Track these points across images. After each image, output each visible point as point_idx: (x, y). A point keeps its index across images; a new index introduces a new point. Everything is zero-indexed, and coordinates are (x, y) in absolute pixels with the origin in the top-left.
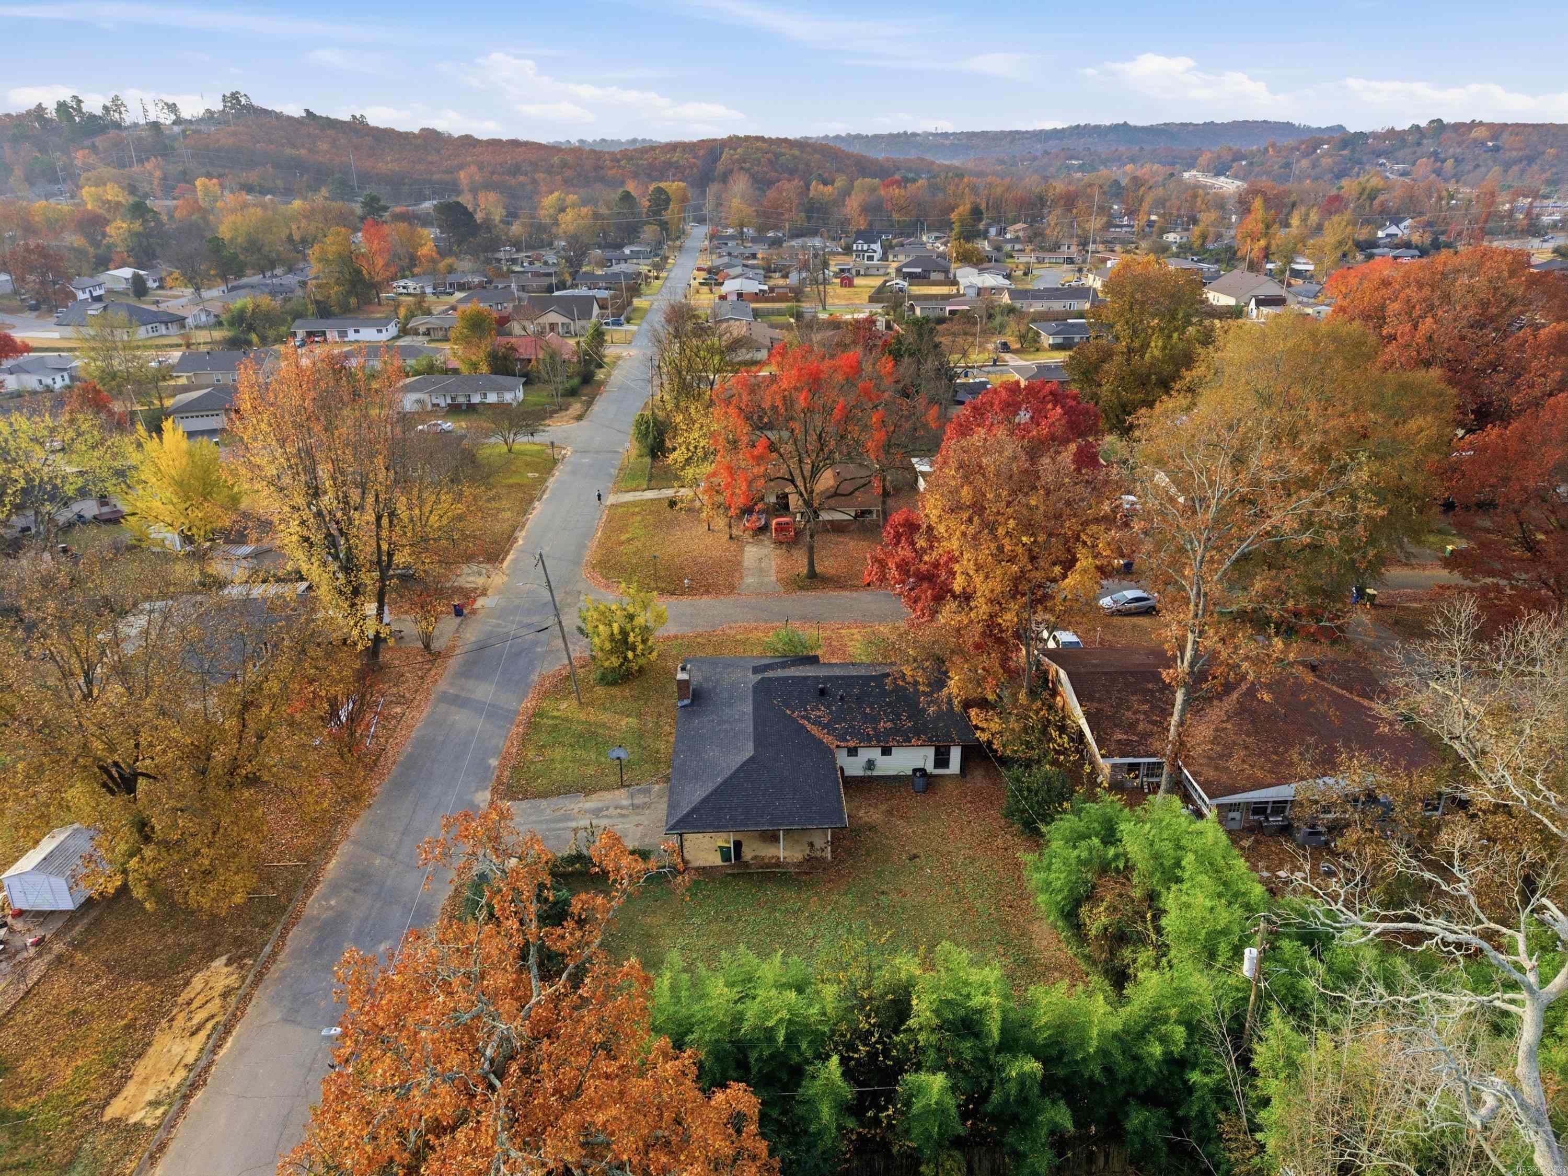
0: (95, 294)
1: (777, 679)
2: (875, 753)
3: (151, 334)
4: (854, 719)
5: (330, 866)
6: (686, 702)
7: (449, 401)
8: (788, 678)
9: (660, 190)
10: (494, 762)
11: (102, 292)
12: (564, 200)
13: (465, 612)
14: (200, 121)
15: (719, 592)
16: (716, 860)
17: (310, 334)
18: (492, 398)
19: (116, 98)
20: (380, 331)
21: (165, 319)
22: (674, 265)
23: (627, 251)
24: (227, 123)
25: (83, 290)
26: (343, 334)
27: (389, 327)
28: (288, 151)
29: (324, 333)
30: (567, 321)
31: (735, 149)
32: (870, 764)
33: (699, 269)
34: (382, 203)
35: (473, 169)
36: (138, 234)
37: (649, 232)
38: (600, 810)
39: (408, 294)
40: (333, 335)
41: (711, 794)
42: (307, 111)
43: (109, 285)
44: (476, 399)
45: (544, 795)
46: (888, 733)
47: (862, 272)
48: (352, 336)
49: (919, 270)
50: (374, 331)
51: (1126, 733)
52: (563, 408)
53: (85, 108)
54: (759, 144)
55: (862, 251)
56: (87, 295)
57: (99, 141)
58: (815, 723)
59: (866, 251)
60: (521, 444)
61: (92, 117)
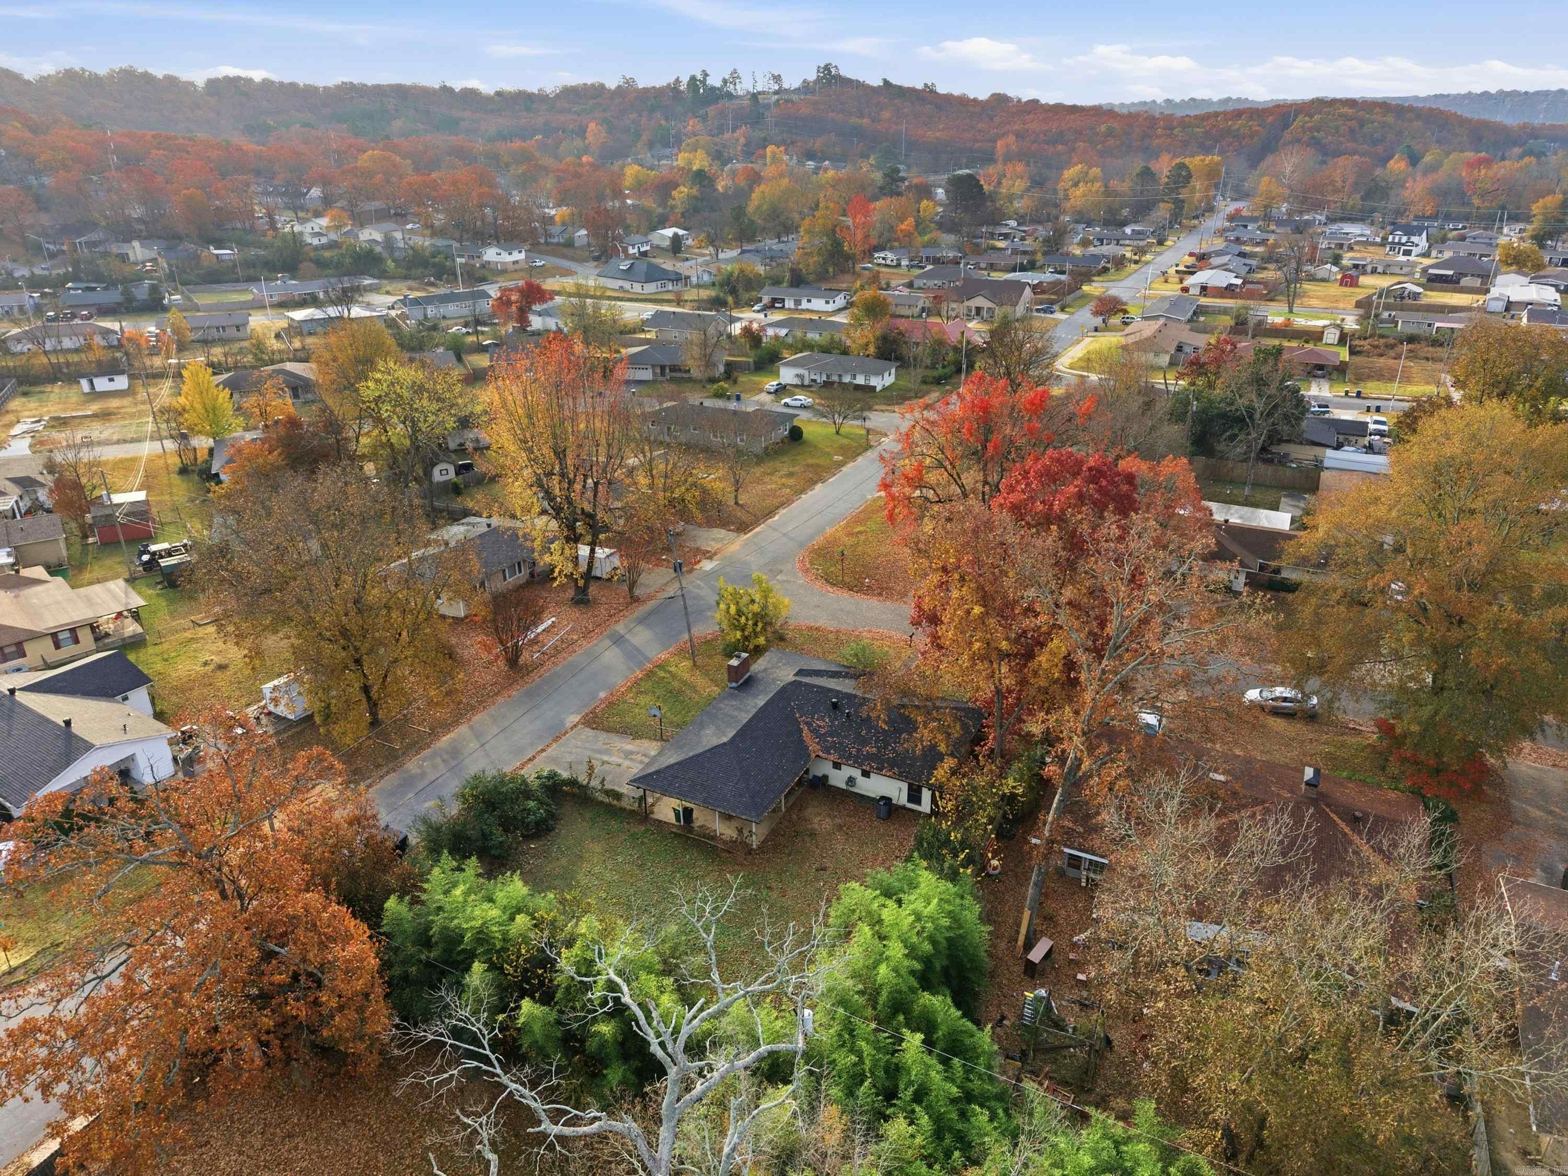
0: (642, 249)
1: (806, 684)
2: (856, 773)
3: (660, 289)
4: (846, 737)
5: (445, 738)
6: (734, 685)
7: (824, 378)
8: (815, 686)
9: (1182, 166)
10: (602, 695)
11: (648, 248)
12: (1087, 173)
13: (684, 569)
14: (797, 90)
15: (889, 597)
16: (670, 817)
17: (774, 300)
18: (860, 380)
19: (735, 71)
20: (827, 302)
21: (673, 277)
22: (1171, 247)
23: (1128, 230)
24: (813, 92)
25: (633, 246)
26: (798, 302)
27: (837, 299)
28: (854, 120)
29: (783, 300)
30: (991, 305)
31: (1311, 116)
32: (851, 781)
33: (1191, 255)
34: (901, 174)
35: (1011, 138)
36: (696, 198)
37: (1163, 211)
38: (631, 753)
39: (887, 266)
40: (789, 304)
41: (677, 764)
42: (885, 81)
43: (656, 242)
44: (847, 379)
45: (608, 730)
46: (870, 757)
47: (1380, 270)
48: (805, 305)
49: (1451, 273)
50: (823, 301)
51: (1075, 822)
52: (918, 395)
53: (710, 81)
54: (1346, 110)
55: (1400, 243)
56: (636, 251)
57: (712, 110)
58: (814, 731)
59: (1403, 245)
60: (852, 426)
61: (713, 89)
